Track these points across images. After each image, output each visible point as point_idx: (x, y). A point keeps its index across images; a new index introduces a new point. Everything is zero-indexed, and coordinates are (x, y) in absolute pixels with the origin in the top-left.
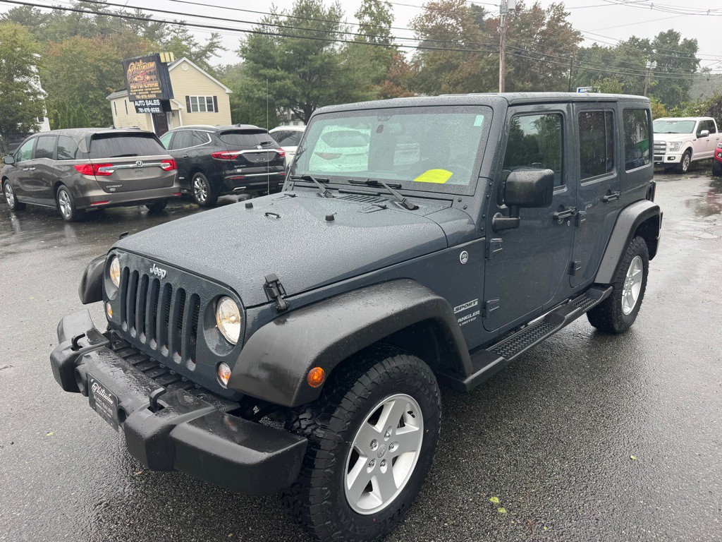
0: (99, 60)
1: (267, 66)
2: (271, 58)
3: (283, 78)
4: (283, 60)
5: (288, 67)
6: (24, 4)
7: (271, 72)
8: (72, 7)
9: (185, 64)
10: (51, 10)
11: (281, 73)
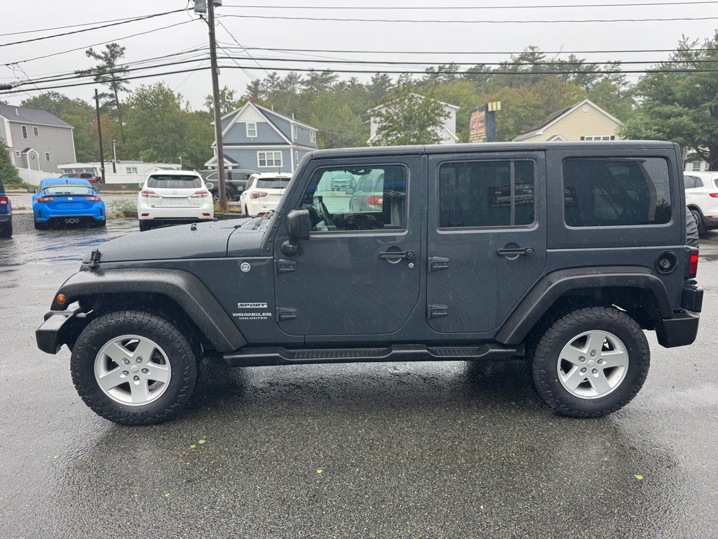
0: (520, 107)
1: (665, 101)
2: (671, 94)
3: (680, 115)
4: (686, 96)
5: (690, 102)
6: (478, 64)
7: (667, 109)
8: (512, 62)
9: (586, 106)
10: (499, 66)
11: (677, 108)
